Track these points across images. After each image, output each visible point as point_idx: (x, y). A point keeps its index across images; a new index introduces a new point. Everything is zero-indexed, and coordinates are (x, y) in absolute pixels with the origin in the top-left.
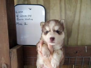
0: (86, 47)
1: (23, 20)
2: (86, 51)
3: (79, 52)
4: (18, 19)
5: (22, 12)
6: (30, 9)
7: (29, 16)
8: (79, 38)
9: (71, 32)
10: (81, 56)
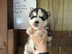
0: (70, 31)
1: (19, 9)
2: (70, 35)
3: (64, 35)
4: (15, 8)
5: (19, 3)
6: (25, 1)
7: (24, 6)
9: (57, 19)
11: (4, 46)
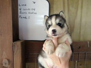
0: (88, 42)
1: (26, 13)
2: (89, 46)
3: (82, 47)
4: (20, 12)
5: (26, 5)
6: (34, 3)
7: (32, 9)
8: (81, 34)
9: (74, 27)
10: (84, 51)
11: (9, 64)
